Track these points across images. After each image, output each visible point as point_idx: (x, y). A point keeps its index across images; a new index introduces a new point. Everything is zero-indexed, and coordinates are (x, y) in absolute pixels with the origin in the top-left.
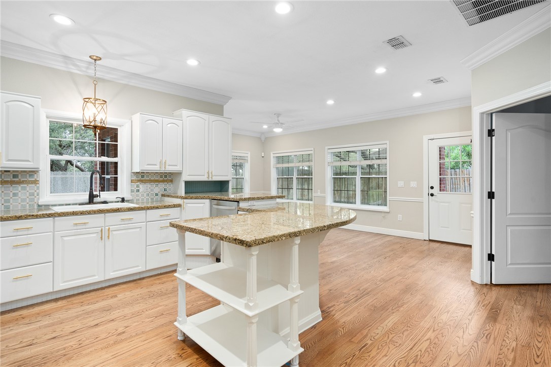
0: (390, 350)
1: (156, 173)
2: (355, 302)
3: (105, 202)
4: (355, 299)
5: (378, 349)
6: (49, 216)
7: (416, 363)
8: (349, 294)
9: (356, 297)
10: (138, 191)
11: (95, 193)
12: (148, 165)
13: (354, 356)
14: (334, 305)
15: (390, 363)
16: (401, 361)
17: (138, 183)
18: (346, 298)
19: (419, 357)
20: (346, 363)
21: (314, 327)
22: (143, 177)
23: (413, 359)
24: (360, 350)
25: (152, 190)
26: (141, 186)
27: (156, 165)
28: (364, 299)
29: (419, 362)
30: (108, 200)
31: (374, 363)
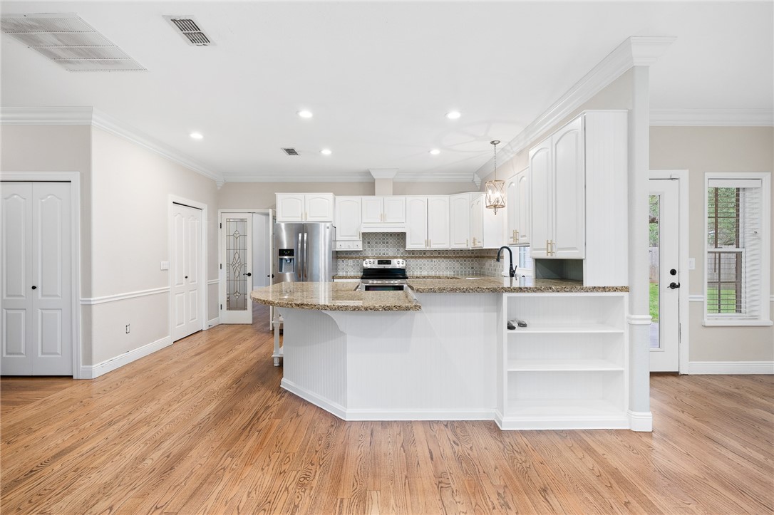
2: (257, 412)
4: (260, 415)
8: (269, 418)
9: (259, 419)
14: (279, 400)
18: (271, 413)
28: (247, 419)
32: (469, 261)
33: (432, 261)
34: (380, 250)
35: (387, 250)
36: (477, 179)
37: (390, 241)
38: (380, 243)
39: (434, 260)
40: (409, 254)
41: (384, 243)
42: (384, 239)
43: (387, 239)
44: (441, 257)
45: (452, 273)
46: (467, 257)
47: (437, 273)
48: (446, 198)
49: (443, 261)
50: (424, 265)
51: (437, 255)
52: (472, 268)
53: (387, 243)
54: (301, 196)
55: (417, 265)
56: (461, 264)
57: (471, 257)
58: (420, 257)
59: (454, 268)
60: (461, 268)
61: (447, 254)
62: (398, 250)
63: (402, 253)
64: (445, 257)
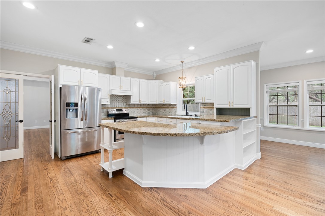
0: (103, 204)
1: (211, 103)
3: (191, 116)
5: (106, 200)
6: (165, 117)
7: (87, 210)
10: (203, 112)
11: (188, 112)
12: (198, 100)
13: (107, 191)
15: (94, 200)
16: (93, 205)
17: (203, 109)
19: (90, 214)
20: (104, 188)
21: (135, 183)
22: (205, 105)
23: (90, 210)
24: (110, 194)
25: (209, 112)
26: (204, 110)
27: (201, 100)
29: (86, 211)
30: (192, 115)
31: (98, 195)
32: (151, 109)
33: (137, 110)
34: (115, 104)
35: (118, 104)
36: (155, 75)
37: (120, 99)
38: (115, 100)
39: (138, 109)
40: (128, 106)
41: (116, 100)
42: (116, 98)
43: (118, 98)
44: (141, 108)
45: (145, 115)
46: (150, 107)
47: (140, 115)
48: (146, 81)
49: (142, 109)
50: (135, 111)
51: (139, 107)
52: (152, 112)
53: (118, 100)
54: (78, 69)
55: (131, 111)
56: (148, 111)
57: (152, 107)
58: (133, 108)
59: (146, 112)
60: (148, 112)
61: (143, 106)
62: (123, 104)
63: (125, 106)
64: (143, 108)
